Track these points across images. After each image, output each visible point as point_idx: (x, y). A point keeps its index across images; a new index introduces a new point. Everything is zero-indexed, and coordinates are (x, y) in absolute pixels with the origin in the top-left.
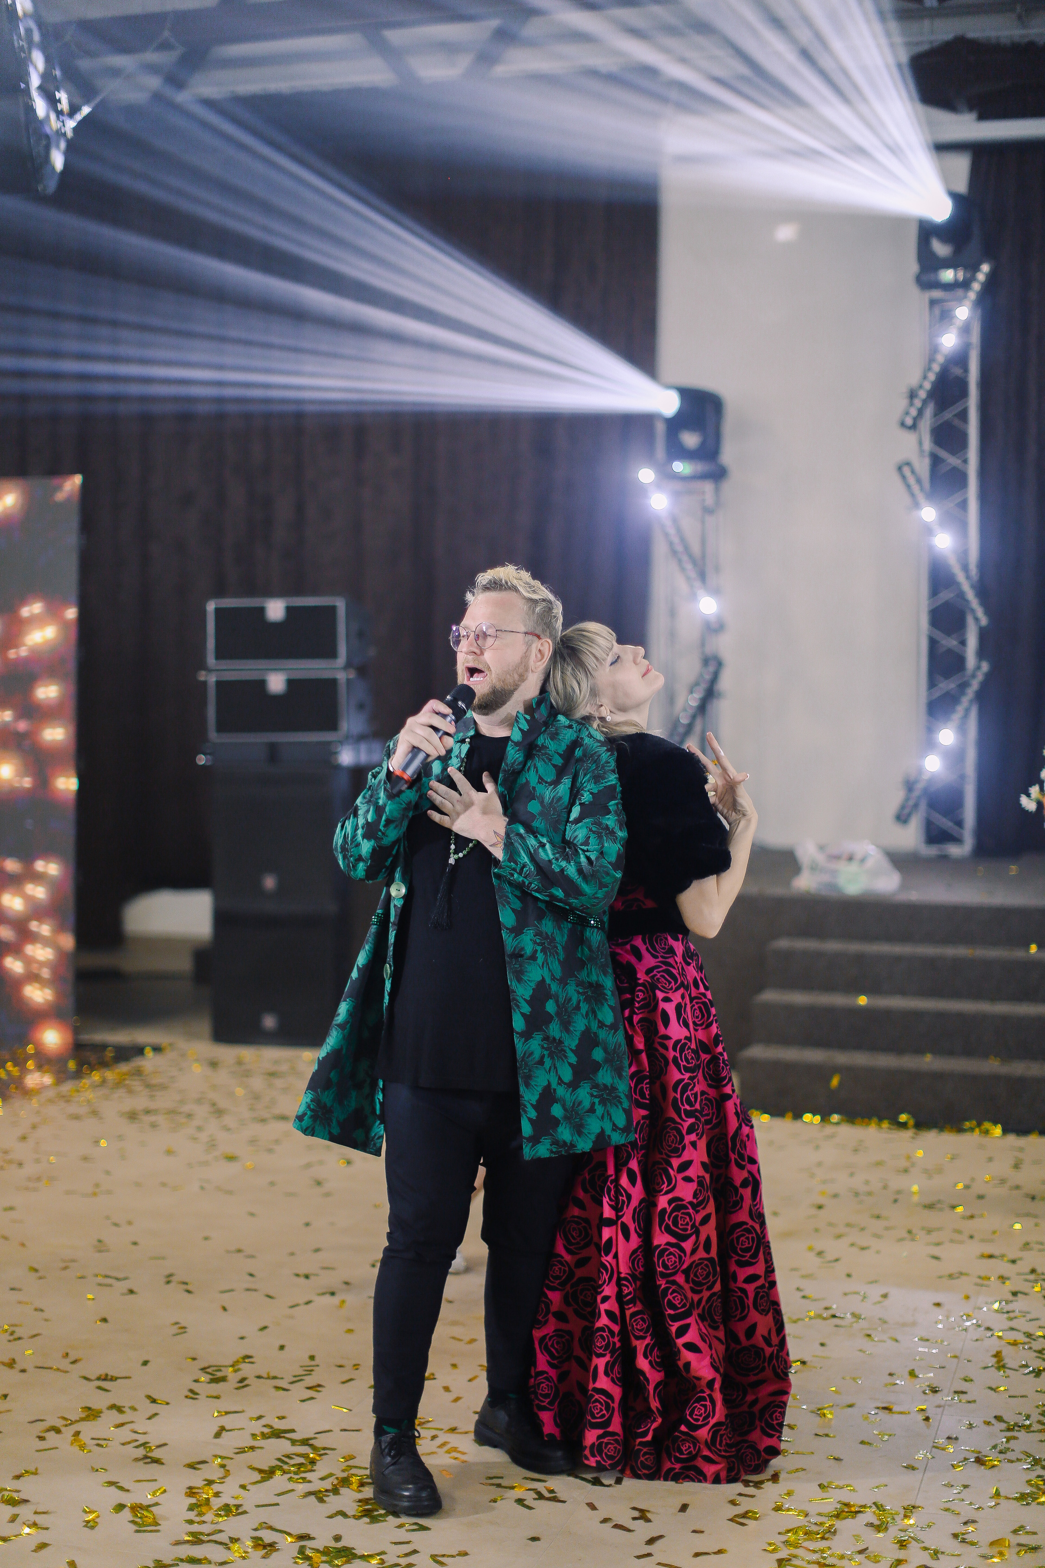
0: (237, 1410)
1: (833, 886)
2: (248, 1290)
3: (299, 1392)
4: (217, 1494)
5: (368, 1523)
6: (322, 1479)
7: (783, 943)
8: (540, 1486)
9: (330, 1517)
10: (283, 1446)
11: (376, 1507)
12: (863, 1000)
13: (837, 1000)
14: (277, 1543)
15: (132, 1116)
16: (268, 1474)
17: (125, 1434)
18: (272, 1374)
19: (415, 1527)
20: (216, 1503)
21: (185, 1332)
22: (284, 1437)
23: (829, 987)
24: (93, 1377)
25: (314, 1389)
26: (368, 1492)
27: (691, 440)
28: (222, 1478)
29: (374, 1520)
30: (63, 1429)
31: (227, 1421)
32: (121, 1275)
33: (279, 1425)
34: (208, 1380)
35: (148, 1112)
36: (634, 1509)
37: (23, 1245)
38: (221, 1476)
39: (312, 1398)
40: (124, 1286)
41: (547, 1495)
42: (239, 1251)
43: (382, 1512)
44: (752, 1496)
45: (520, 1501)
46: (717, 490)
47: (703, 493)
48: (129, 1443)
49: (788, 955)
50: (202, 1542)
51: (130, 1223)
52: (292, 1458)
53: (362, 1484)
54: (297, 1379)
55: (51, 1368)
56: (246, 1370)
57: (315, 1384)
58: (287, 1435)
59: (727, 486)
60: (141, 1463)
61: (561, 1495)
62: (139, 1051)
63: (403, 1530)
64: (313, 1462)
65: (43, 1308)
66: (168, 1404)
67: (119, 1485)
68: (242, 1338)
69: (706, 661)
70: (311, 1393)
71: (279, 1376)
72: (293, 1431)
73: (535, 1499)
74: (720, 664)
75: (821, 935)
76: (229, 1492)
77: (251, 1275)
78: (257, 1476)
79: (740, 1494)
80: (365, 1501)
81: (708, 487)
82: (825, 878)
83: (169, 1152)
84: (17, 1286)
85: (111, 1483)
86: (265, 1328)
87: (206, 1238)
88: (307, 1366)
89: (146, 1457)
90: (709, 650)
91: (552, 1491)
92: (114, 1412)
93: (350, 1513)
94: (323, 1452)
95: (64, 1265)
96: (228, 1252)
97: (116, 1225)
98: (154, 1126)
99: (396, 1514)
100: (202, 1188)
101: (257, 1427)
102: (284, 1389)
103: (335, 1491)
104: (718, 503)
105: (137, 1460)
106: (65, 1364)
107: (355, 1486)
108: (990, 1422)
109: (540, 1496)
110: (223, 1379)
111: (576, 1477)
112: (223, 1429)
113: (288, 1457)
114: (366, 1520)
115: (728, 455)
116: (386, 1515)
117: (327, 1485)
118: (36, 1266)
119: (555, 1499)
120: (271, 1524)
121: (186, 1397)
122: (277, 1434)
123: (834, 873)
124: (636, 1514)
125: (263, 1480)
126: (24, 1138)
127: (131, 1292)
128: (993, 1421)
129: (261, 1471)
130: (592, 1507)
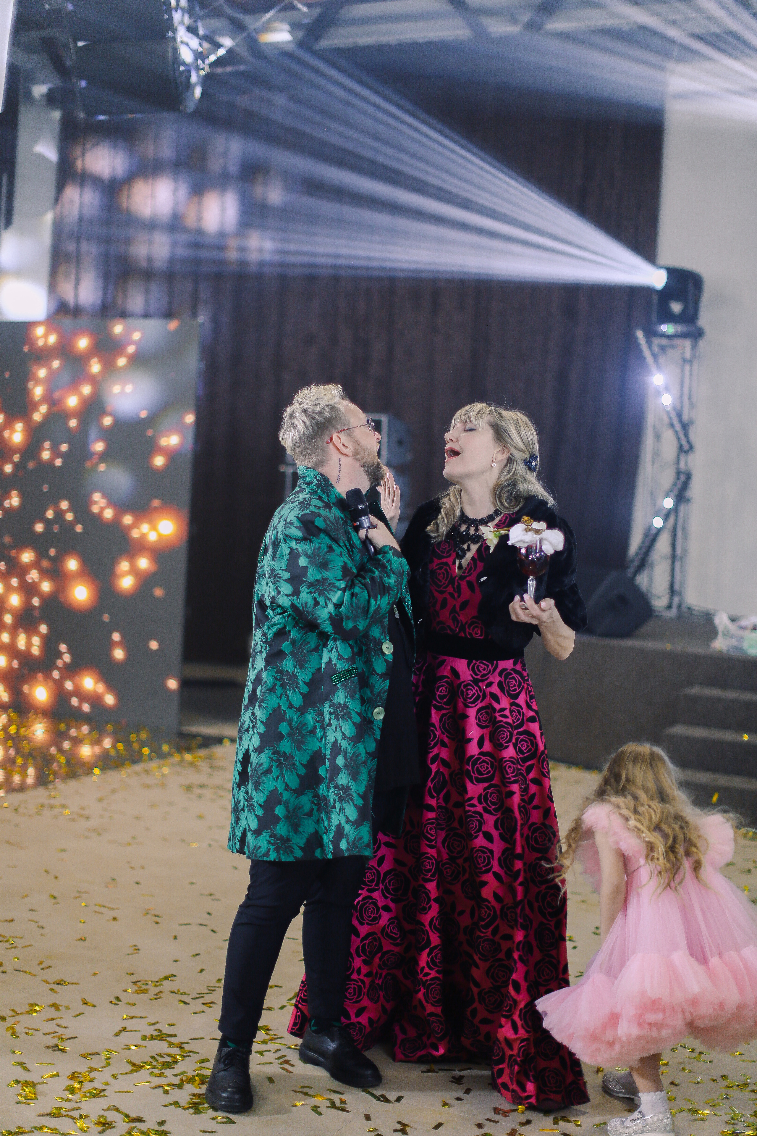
0: (142, 1016)
1: (739, 649)
2: (201, 925)
3: (196, 1005)
4: (91, 1081)
5: (191, 1114)
6: (175, 1075)
7: (695, 690)
8: (336, 1098)
9: (166, 1106)
10: (162, 1047)
11: (204, 1101)
12: (746, 737)
13: (728, 736)
14: (115, 1122)
15: (189, 788)
16: (137, 1067)
17: (51, 1027)
18: (182, 991)
19: (225, 1120)
20: (88, 1086)
21: (138, 953)
22: (166, 1040)
23: (724, 726)
24: (51, 981)
25: (208, 1005)
26: (203, 1089)
27: (676, 307)
28: (103, 1068)
29: (197, 1111)
30: (8, 1019)
31: (130, 1025)
32: (112, 906)
33: (167, 1030)
34: (134, 991)
35: (201, 786)
36: (399, 1123)
37: (56, 878)
38: (103, 1065)
39: (203, 1012)
40: (111, 914)
41: (338, 1104)
42: (211, 895)
43: (207, 1105)
44: (496, 1122)
45: (315, 1109)
46: (694, 347)
47: (684, 348)
48: (49, 1034)
49: (695, 699)
50: (62, 1116)
51: (143, 868)
52: (163, 1057)
53: (202, 1083)
54: (200, 996)
55: (25, 972)
56: (167, 985)
57: (210, 1001)
58: (169, 1039)
59: (702, 343)
60: (50, 1050)
61: (348, 1107)
62: (219, 741)
63: (215, 1121)
64: (176, 1062)
65: (44, 926)
66: (94, 1006)
67: (24, 1065)
68: (176, 961)
69: (679, 473)
70: (204, 1008)
71: (187, 993)
72: (175, 1036)
73: (327, 1107)
74: (688, 477)
75: (724, 686)
76: (101, 1078)
77: (209, 914)
78: (129, 1068)
79: (488, 1120)
80: (199, 1096)
81: (687, 343)
82: (734, 642)
83: (201, 817)
84: (34, 909)
85: (20, 1064)
86: (198, 954)
87: (192, 883)
88: (211, 987)
89: (56, 1046)
90: (682, 466)
91: (343, 1102)
92: (53, 1009)
93: (181, 1105)
94: (188, 1054)
95: (77, 895)
96: (202, 895)
97: (132, 868)
98: (200, 797)
99: (215, 1109)
100: (210, 845)
101: (150, 1031)
102: (185, 1003)
103: (180, 1086)
104: (694, 356)
105: (48, 1047)
106: (37, 970)
107: (197, 1083)
108: (716, 1080)
109: (333, 1105)
110: (145, 992)
111: (369, 1093)
112: (124, 1029)
113: (161, 1056)
114: (191, 1111)
115: (704, 320)
116: (208, 1109)
117: (176, 1080)
118: (56, 895)
119: (343, 1110)
120: (118, 1106)
121: (111, 1002)
122: (161, 1036)
123: (740, 639)
124: (399, 1127)
125: (132, 1072)
126: (100, 800)
127: (115, 919)
128: (719, 1079)
129: (134, 1065)
130: (368, 1118)
